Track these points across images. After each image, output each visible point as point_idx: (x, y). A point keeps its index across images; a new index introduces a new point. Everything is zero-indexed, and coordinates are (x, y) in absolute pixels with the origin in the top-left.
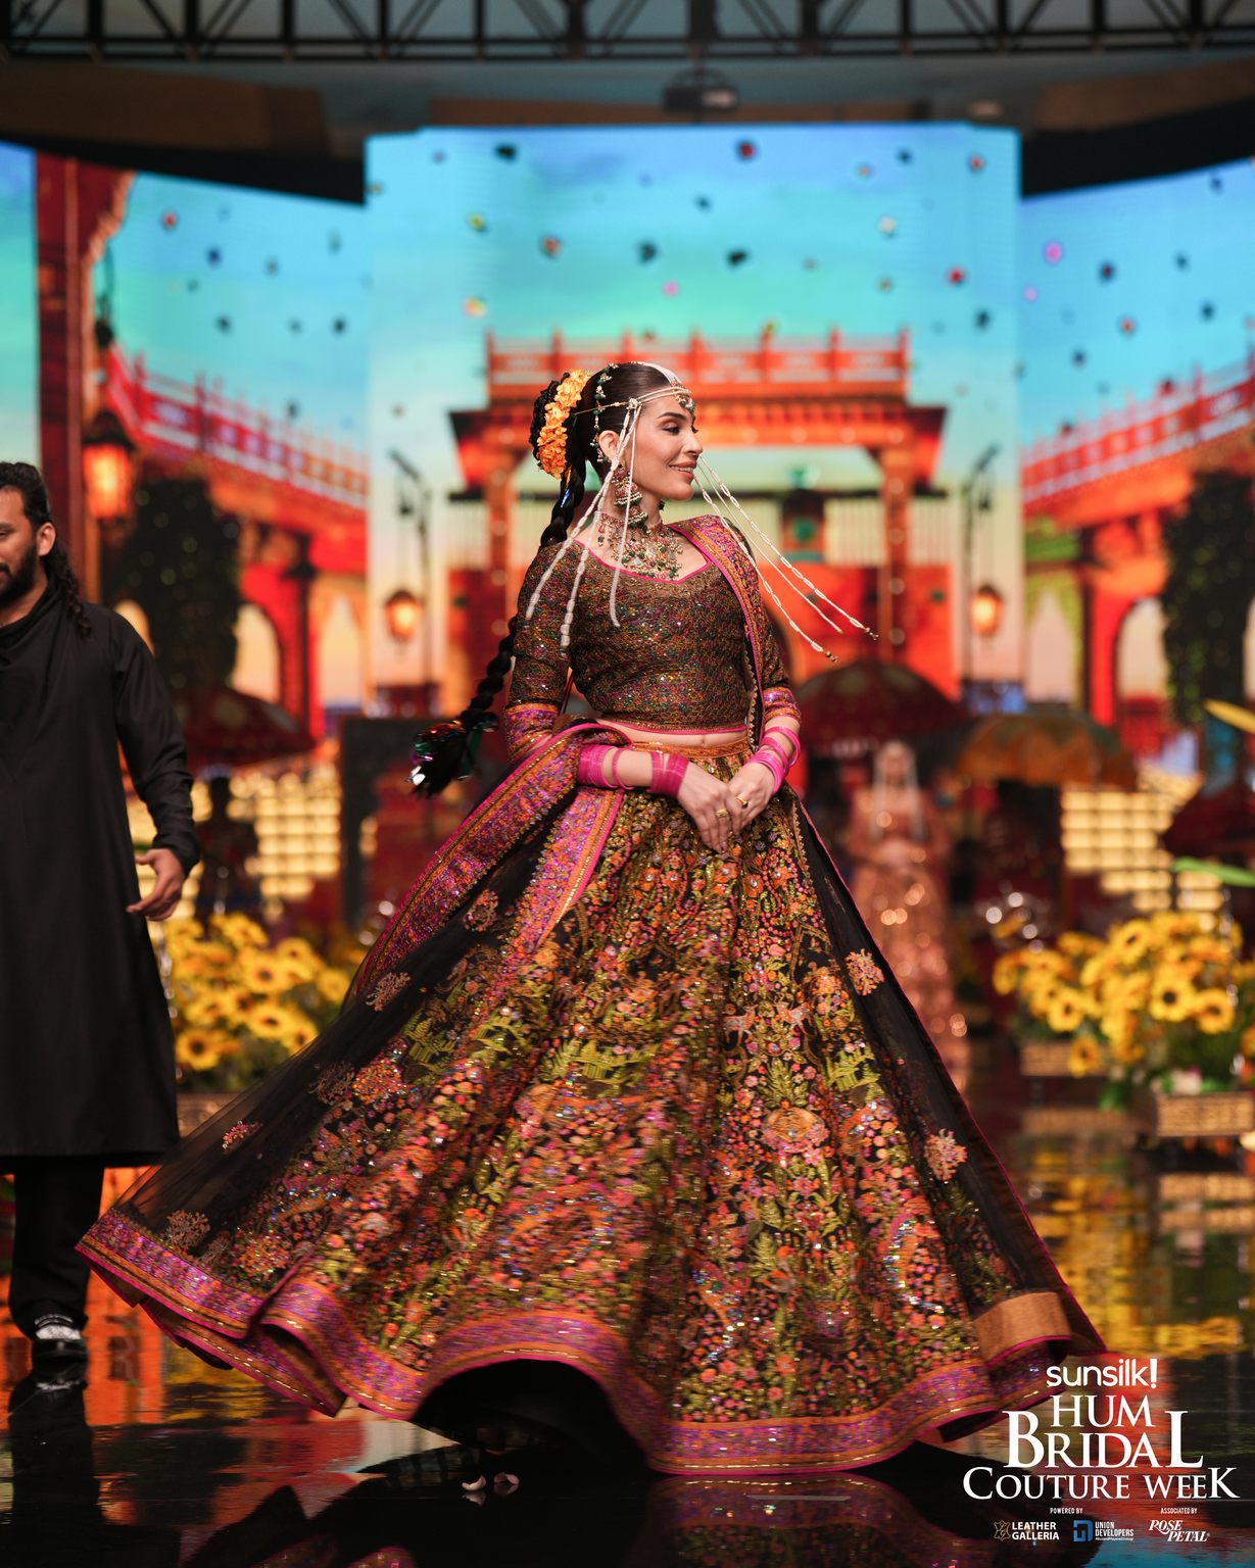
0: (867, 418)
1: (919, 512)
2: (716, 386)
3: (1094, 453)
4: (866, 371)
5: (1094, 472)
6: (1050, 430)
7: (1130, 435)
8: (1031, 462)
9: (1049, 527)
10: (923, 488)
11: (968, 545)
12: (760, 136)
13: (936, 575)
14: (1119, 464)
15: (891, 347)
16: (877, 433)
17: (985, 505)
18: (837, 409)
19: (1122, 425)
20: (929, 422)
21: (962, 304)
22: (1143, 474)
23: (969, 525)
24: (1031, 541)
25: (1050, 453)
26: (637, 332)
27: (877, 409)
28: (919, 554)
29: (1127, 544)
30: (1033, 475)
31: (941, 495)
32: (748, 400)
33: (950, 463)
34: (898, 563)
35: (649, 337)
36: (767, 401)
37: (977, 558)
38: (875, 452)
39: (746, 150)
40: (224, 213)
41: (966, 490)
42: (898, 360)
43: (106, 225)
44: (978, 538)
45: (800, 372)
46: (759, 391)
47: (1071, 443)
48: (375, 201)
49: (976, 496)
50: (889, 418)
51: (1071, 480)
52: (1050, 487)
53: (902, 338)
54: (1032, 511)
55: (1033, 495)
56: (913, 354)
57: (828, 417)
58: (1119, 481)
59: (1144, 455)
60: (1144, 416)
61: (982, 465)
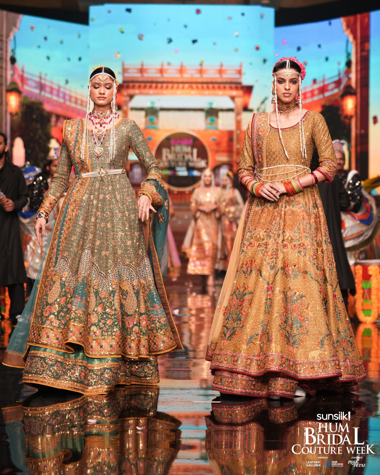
0: (231, 88)
1: (245, 116)
2: (188, 78)
4: (230, 75)
10: (246, 109)
15: (238, 68)
16: (234, 93)
18: (222, 86)
20: (248, 90)
27: (233, 86)
31: (251, 111)
32: (197, 83)
34: (238, 130)
35: (169, 64)
36: (202, 83)
38: (233, 98)
40: (49, 27)
41: (258, 109)
42: (240, 72)
43: (15, 30)
45: (211, 75)
46: (200, 80)
50: (237, 88)
53: (241, 66)
56: (243, 71)
57: (219, 88)
60: (309, 89)
61: (263, 102)
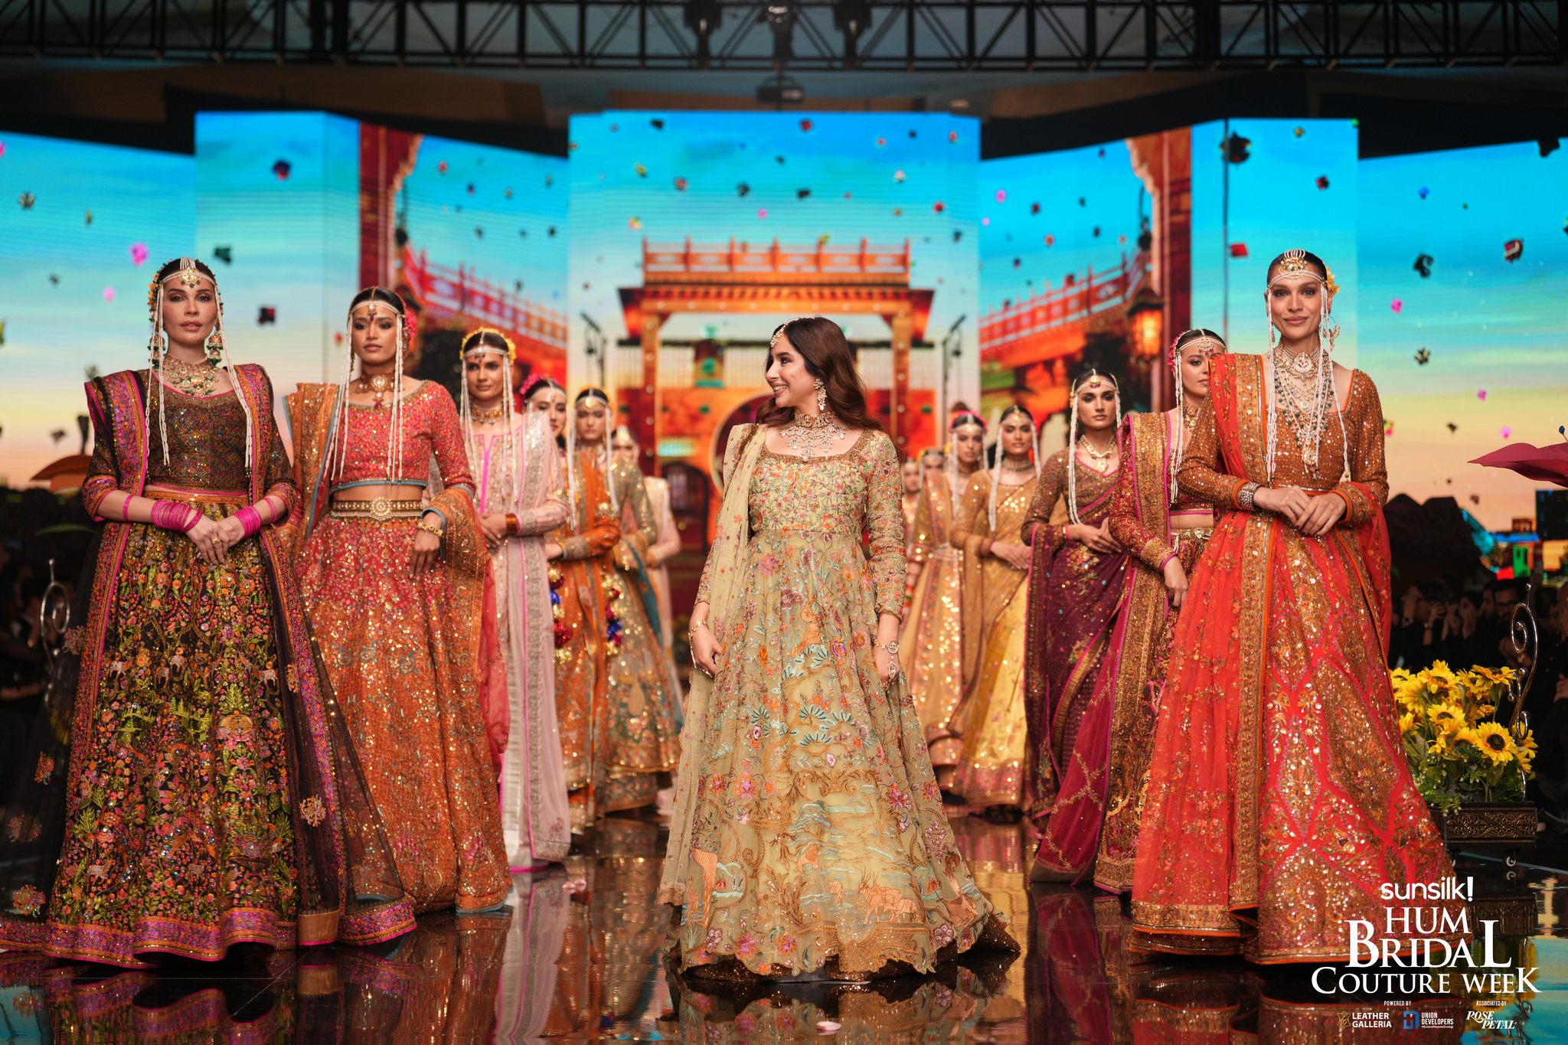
0: (884, 297)
1: (916, 356)
2: (788, 274)
3: (1025, 321)
4: (883, 267)
5: (1025, 333)
6: (999, 307)
7: (1048, 308)
8: (986, 324)
9: (997, 366)
10: (918, 341)
11: (946, 378)
12: (815, 117)
13: (926, 396)
14: (1040, 328)
15: (900, 252)
16: (890, 306)
17: (957, 353)
18: (864, 291)
19: (1044, 302)
20: (923, 300)
21: (943, 226)
22: (1057, 335)
23: (946, 365)
24: (985, 376)
25: (998, 319)
26: (738, 240)
27: (889, 291)
28: (915, 384)
29: (1047, 378)
30: (987, 334)
31: (930, 346)
32: (808, 285)
33: (935, 327)
34: (902, 389)
35: (744, 247)
36: (821, 285)
37: (952, 386)
38: (888, 318)
39: (806, 125)
40: (480, 161)
41: (945, 343)
42: (904, 260)
43: (405, 169)
44: (953, 373)
45: (841, 266)
46: (816, 279)
47: (1011, 314)
48: (574, 154)
49: (951, 346)
50: (897, 297)
51: (1011, 337)
52: (998, 342)
53: (906, 247)
54: (985, 357)
55: (986, 346)
56: (911, 258)
57: (858, 296)
58: (1041, 339)
59: (1056, 323)
60: (1059, 297)
61: (955, 327)
